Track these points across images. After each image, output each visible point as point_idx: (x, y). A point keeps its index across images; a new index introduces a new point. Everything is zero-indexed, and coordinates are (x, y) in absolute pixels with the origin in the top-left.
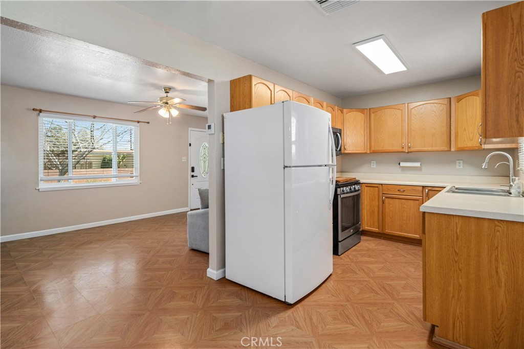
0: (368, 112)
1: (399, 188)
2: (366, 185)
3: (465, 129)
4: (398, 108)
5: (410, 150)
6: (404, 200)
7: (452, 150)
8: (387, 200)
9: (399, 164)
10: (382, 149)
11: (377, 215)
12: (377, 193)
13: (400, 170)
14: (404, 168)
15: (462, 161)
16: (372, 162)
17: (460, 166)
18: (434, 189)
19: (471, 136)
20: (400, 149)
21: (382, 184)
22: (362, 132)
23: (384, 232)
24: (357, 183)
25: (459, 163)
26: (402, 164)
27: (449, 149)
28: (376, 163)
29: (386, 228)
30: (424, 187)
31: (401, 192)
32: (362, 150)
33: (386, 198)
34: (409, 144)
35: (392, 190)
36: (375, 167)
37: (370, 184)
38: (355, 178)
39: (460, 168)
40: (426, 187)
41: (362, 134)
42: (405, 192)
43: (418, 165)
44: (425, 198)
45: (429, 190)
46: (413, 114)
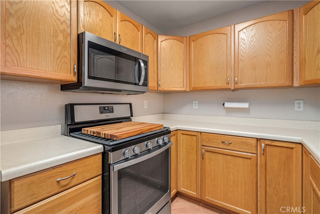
0: (188, 41)
1: (223, 138)
4: (222, 32)
5: (236, 87)
6: (229, 157)
7: (294, 85)
8: (207, 155)
9: (224, 105)
11: (194, 173)
12: (194, 144)
13: (224, 112)
14: (229, 110)
15: (302, 102)
16: (194, 102)
17: (299, 108)
20: (225, 86)
21: (201, 132)
22: (181, 66)
24: (167, 132)
25: (299, 104)
26: (227, 105)
27: (290, 84)
28: (198, 103)
29: (207, 193)
30: (259, 140)
31: (226, 144)
32: (181, 87)
33: (206, 151)
34: (236, 79)
35: (213, 140)
36: (197, 108)
37: (186, 131)
38: (163, 126)
39: (299, 110)
40: (262, 140)
41: (180, 68)
42: (231, 145)
43: (246, 105)
44: (260, 156)
45: (267, 145)
46: (241, 39)
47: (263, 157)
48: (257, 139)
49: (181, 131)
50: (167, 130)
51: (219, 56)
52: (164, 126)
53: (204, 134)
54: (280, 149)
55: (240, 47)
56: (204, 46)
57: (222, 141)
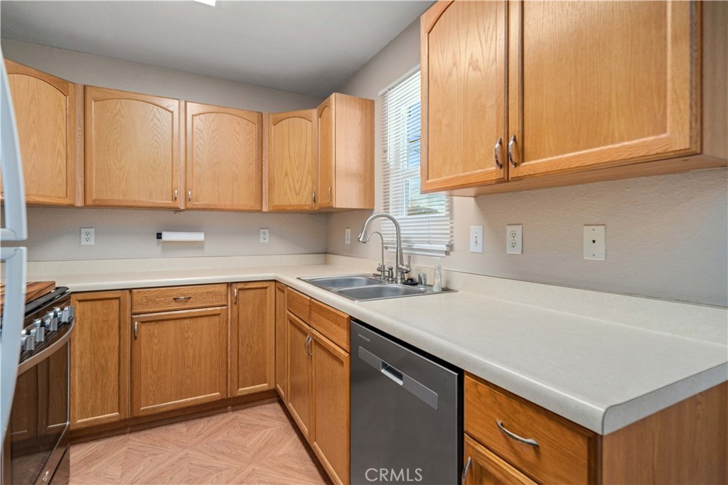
0: (81, 95)
1: (175, 293)
2: (80, 297)
3: (286, 174)
4: (163, 105)
5: (189, 205)
6: (187, 321)
7: (264, 210)
8: (144, 329)
9: (159, 236)
10: (121, 198)
12: (115, 315)
15: (267, 231)
16: (83, 230)
17: (265, 239)
18: (247, 287)
19: (297, 187)
20: (168, 203)
21: (130, 290)
22: (60, 146)
23: (136, 414)
25: (264, 233)
26: (167, 236)
27: (259, 208)
28: (96, 233)
29: (143, 400)
30: (230, 284)
31: (182, 301)
32: (60, 197)
33: (142, 322)
34: (190, 193)
35: (158, 300)
36: (93, 244)
37: (93, 293)
38: (54, 283)
39: (264, 241)
40: (234, 285)
41: (59, 151)
42: (191, 300)
43: (199, 237)
44: (231, 308)
45: (239, 289)
46: (197, 128)
47: (235, 307)
48: (228, 283)
49: (78, 295)
50: (64, 293)
51: (156, 147)
52: (57, 285)
53: (138, 292)
54: (254, 291)
55: (195, 140)
56: (123, 117)
57: (175, 297)
